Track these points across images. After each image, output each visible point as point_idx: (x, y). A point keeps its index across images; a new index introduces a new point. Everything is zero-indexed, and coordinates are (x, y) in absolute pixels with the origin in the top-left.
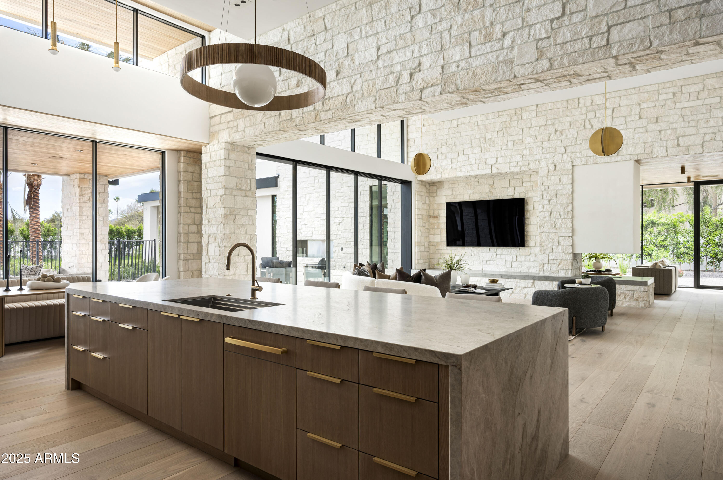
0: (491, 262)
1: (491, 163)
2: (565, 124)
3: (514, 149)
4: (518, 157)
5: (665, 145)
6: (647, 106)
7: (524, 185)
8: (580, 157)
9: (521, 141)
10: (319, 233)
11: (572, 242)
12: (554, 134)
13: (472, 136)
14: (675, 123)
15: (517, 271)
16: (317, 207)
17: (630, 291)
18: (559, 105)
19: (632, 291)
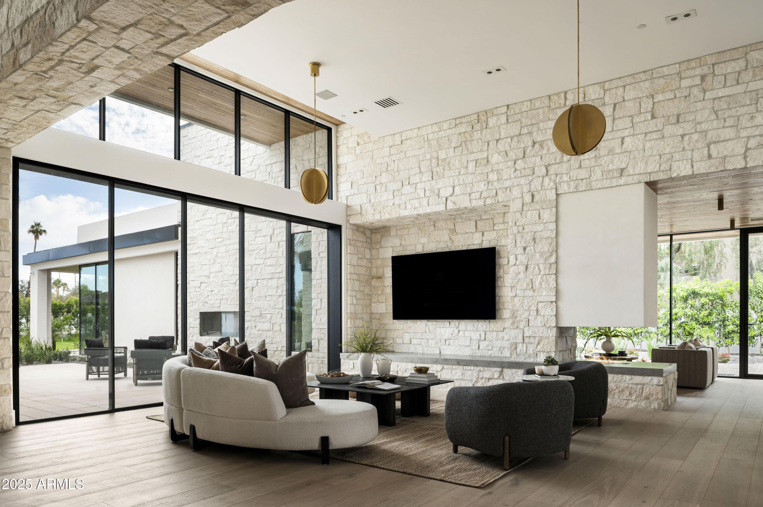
0: (452, 342)
1: (446, 196)
2: (546, 132)
3: (477, 172)
4: (482, 184)
5: (689, 157)
6: (663, 99)
7: (496, 228)
8: (567, 181)
9: (486, 160)
10: (228, 303)
11: (556, 310)
12: (531, 148)
13: (421, 156)
14: (704, 122)
15: (486, 355)
16: (226, 266)
17: (637, 384)
18: (538, 104)
19: (640, 384)
